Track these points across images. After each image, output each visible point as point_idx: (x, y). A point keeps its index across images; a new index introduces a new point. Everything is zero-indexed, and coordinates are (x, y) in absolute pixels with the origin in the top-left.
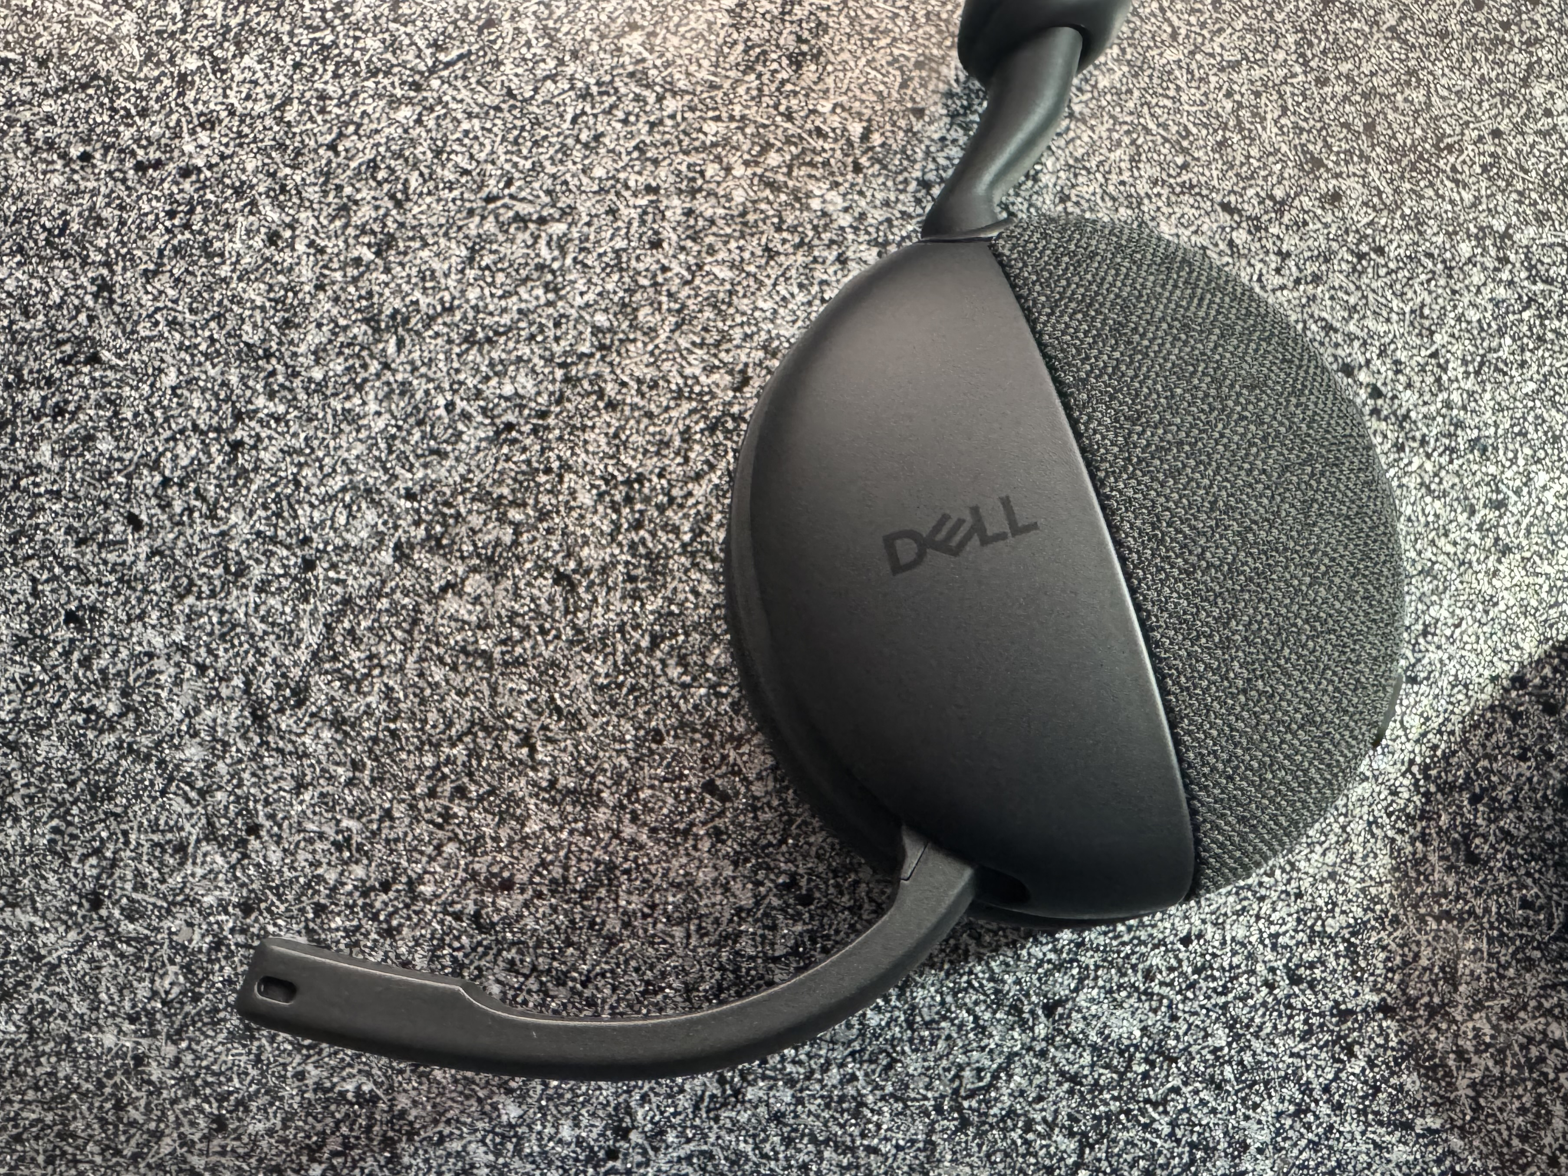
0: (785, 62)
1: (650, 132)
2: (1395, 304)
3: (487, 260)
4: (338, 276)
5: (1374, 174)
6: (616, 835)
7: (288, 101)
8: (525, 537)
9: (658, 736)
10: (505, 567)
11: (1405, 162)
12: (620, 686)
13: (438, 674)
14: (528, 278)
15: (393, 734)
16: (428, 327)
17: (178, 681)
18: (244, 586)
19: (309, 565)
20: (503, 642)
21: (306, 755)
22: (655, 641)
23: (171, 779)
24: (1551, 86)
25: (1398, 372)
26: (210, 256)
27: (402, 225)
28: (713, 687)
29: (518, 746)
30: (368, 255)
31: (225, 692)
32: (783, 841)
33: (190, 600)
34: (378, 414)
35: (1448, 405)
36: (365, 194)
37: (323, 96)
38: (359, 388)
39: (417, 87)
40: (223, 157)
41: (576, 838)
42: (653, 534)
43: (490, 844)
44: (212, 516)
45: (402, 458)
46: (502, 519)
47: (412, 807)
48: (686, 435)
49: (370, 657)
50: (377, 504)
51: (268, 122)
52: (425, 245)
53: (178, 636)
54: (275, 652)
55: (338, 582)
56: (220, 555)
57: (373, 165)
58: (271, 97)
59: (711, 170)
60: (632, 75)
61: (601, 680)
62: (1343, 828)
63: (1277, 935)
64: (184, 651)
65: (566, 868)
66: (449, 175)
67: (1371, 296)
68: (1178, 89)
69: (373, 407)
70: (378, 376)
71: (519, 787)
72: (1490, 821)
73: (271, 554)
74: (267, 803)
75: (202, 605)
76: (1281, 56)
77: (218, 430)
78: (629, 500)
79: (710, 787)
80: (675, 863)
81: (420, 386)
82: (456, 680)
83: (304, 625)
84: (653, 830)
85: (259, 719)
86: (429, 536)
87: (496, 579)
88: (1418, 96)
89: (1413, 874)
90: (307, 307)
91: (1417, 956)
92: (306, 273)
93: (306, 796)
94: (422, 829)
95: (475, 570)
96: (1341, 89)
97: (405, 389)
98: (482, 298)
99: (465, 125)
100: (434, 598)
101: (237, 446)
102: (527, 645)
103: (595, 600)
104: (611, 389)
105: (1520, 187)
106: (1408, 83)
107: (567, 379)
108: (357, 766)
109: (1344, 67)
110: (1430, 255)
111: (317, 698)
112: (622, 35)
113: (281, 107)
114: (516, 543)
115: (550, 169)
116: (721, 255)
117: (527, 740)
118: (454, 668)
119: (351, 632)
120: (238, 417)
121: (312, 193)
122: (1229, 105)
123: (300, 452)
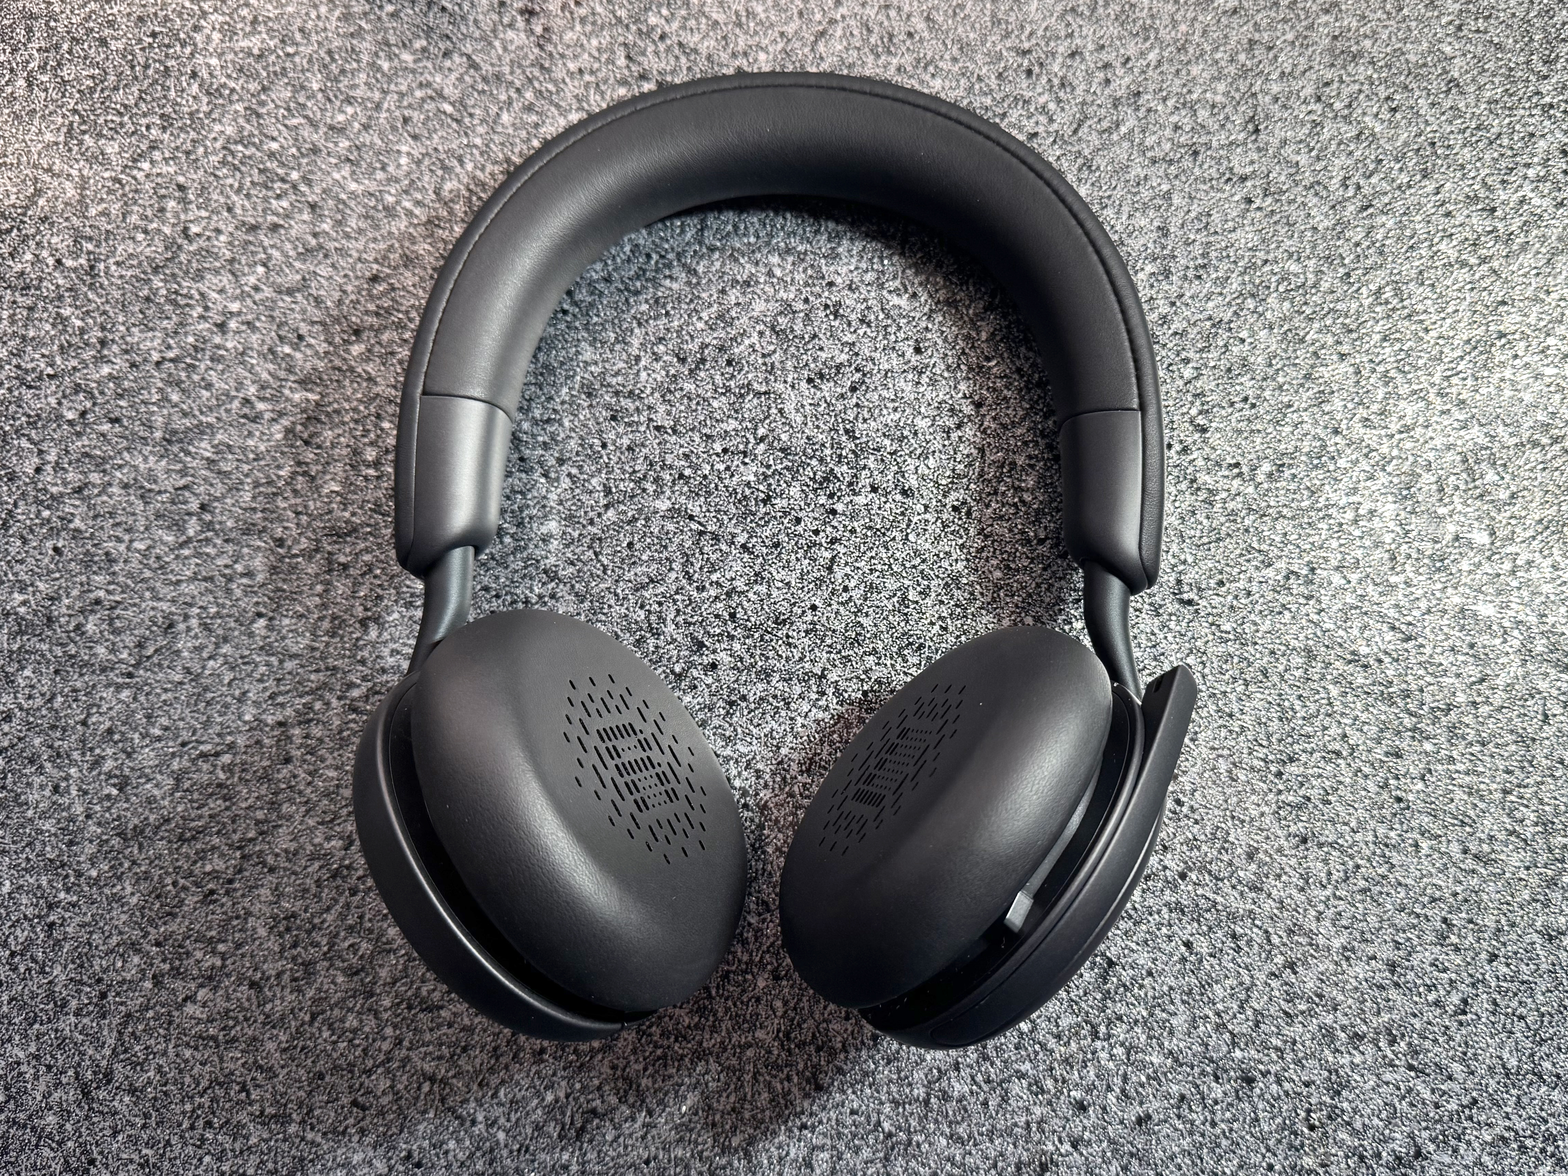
0: (357, 625)
1: (278, 686)
2: (755, 731)
3: (187, 785)
4: (98, 808)
5: (737, 646)
6: (303, 1139)
7: (53, 697)
8: (228, 962)
9: (321, 1076)
10: (219, 982)
11: (756, 635)
12: (295, 1047)
13: (188, 1053)
14: (211, 795)
15: (166, 1093)
16: (155, 834)
17: (36, 1077)
18: (67, 1014)
19: (103, 995)
20: (223, 1029)
21: (116, 1113)
22: (313, 1017)
23: (40, 1138)
24: (848, 570)
25: (758, 777)
26: (20, 805)
27: (132, 769)
28: (350, 1041)
29: (240, 1092)
30: (115, 792)
31: (64, 1080)
32: (401, 1131)
33: (36, 1026)
34: (133, 894)
35: (791, 795)
36: (110, 751)
37: (75, 690)
38: (119, 878)
39: (130, 675)
40: (20, 739)
41: (279, 1144)
42: (305, 948)
43: (230, 1154)
44: (42, 972)
45: (151, 921)
46: (214, 952)
47: (181, 1137)
48: (318, 883)
49: (146, 1048)
50: (138, 951)
51: (44, 712)
52: (149, 780)
53: (33, 1049)
54: (90, 1052)
55: (122, 1004)
56: (50, 995)
57: (110, 731)
58: (43, 695)
59: (318, 705)
60: (262, 648)
61: (284, 1045)
62: (739, 1079)
63: (702, 1152)
64: (37, 1057)
65: (276, 1163)
66: (157, 732)
67: (739, 730)
68: (610, 606)
69: (129, 890)
70: (130, 869)
71: (243, 1117)
72: (829, 1062)
73: (79, 991)
74: (97, 1145)
75: (43, 1029)
76: (673, 575)
77: (39, 917)
78: (288, 929)
79: (355, 1103)
80: (339, 1152)
81: (156, 873)
82: (198, 1056)
83: (105, 1033)
84: (325, 1134)
85: (86, 1094)
86: (172, 969)
87: (215, 989)
88: (763, 589)
89: (782, 1102)
90: (81, 830)
91: (788, 1154)
92: (78, 809)
93: (120, 1138)
94: (190, 1150)
95: (201, 986)
96: (713, 592)
97: (147, 876)
98: (186, 810)
99: (164, 697)
100: (180, 1007)
101: (51, 925)
102: (238, 1028)
103: (274, 996)
104: (270, 860)
105: (829, 641)
106: (756, 582)
107: (243, 857)
108: (147, 1116)
109: (714, 577)
110: (775, 697)
111: (118, 1077)
112: (253, 622)
113: (50, 700)
114: (224, 966)
115: (219, 720)
116: (328, 763)
117: (244, 1088)
118: (196, 1048)
119: (133, 1033)
120: (50, 907)
121: (76, 755)
122: (642, 614)
123: (88, 924)
